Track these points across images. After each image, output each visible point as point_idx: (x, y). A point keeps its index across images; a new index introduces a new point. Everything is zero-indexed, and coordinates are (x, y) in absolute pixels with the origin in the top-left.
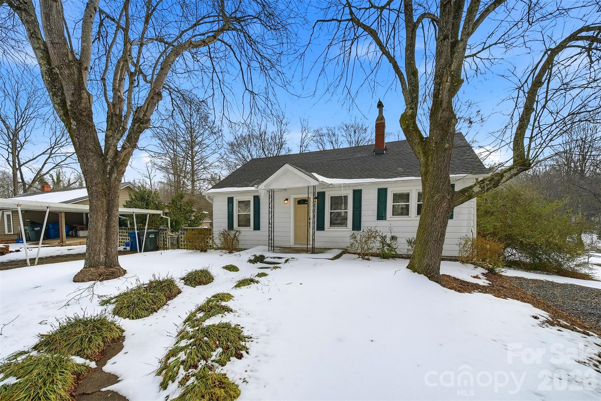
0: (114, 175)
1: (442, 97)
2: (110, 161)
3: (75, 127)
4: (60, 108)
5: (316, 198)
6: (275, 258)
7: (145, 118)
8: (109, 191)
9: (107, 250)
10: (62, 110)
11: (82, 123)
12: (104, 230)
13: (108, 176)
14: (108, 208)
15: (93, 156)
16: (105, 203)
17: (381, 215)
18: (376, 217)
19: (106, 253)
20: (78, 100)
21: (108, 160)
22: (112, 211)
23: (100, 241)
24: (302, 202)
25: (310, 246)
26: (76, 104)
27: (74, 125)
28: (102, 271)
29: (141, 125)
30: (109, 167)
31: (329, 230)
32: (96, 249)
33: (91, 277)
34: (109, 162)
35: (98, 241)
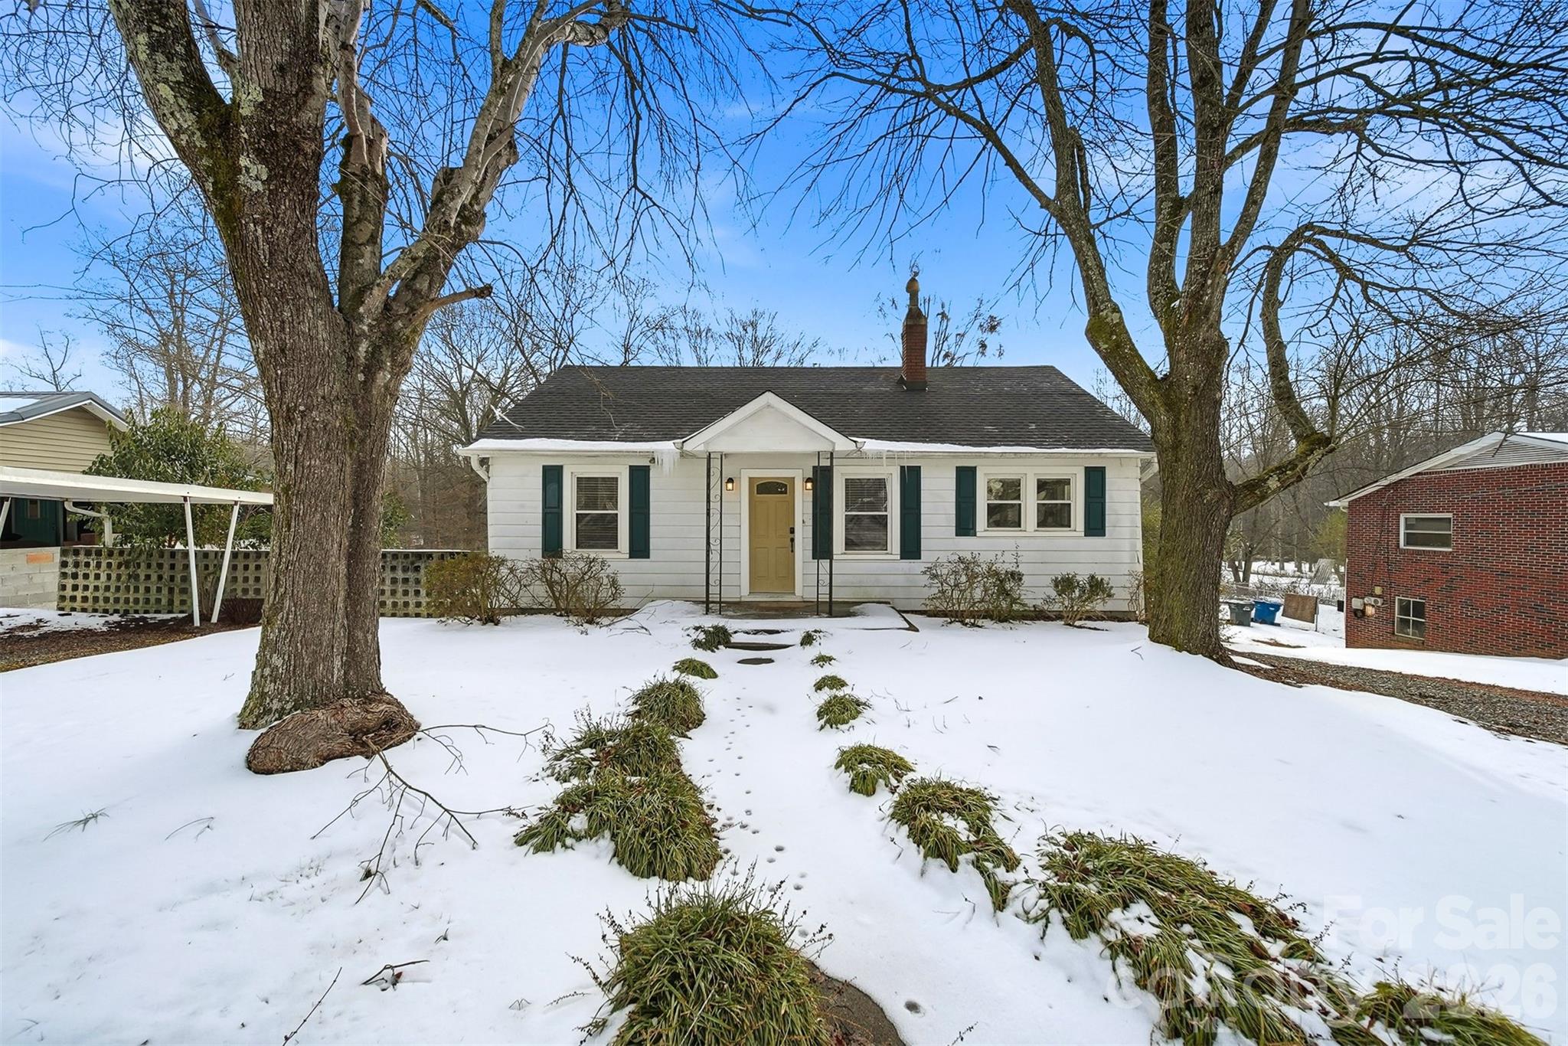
0: (383, 377)
1: (1210, 301)
2: (369, 325)
3: (256, 187)
4: (183, 102)
5: (808, 480)
6: (756, 632)
7: (476, 207)
8: (362, 428)
9: (351, 637)
10: (192, 111)
11: (293, 176)
12: (342, 568)
13: (361, 377)
14: (358, 488)
15: (318, 300)
16: (348, 470)
17: (965, 526)
18: (954, 529)
19: (350, 651)
20: (296, 95)
21: (362, 321)
22: (370, 499)
23: (334, 606)
24: (766, 488)
25: (824, 598)
26: (284, 104)
27: (257, 178)
28: (355, 717)
29: (463, 227)
30: (363, 347)
31: (845, 557)
32: (320, 638)
33: (324, 746)
34: (365, 328)
35: (327, 609)
